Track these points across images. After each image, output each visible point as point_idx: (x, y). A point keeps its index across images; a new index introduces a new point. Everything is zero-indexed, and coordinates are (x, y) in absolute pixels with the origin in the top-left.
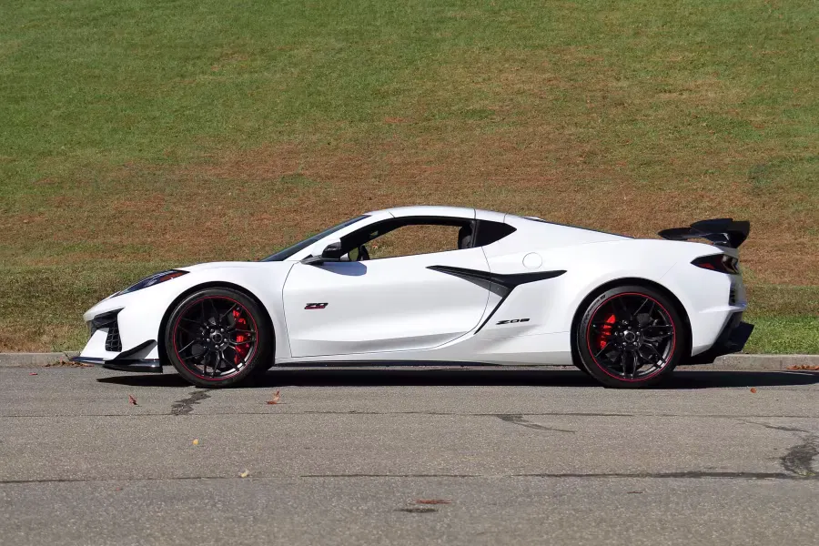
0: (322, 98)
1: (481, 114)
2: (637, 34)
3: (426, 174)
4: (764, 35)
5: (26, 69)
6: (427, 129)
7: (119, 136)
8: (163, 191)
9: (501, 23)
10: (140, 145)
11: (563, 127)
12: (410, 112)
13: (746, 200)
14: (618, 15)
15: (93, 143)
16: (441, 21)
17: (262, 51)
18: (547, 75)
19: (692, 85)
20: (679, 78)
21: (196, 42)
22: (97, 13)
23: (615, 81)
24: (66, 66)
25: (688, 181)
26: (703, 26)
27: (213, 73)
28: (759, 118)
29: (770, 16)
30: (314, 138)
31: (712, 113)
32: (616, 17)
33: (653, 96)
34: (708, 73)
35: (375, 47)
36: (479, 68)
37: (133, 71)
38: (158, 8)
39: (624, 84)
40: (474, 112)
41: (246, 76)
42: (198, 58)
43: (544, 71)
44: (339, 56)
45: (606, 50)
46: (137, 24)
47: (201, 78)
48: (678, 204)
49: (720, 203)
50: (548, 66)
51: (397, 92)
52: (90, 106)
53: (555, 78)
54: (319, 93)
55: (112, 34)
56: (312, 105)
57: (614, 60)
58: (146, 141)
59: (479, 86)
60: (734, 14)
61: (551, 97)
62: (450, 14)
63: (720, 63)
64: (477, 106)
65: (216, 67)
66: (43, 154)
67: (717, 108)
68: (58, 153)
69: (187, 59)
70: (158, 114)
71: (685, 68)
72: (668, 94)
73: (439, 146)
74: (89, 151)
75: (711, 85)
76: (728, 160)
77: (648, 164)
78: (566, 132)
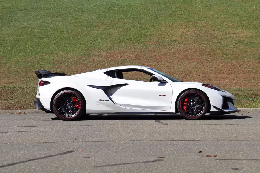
0: (129, 37)
1: (176, 41)
2: (218, 18)
3: (162, 58)
4: (255, 18)
5: (42, 30)
6: (160, 46)
7: (72, 49)
8: (87, 64)
9: (178, 15)
10: (79, 51)
11: (200, 45)
12: (155, 41)
13: (257, 65)
14: (211, 12)
15: (65, 50)
16: (160, 14)
17: (110, 24)
18: (193, 30)
19: (236, 32)
20: (232, 30)
21: (90, 21)
22: (60, 14)
23: (213, 31)
24: (54, 29)
25: (239, 59)
26: (237, 15)
27: (96, 30)
28: (257, 41)
29: (256, 12)
30: (128, 49)
31: (243, 40)
32: (211, 13)
33: (225, 35)
34: (240, 29)
35: (142, 22)
36: (173, 28)
37: (73, 30)
38: (77, 12)
39: (216, 32)
40: (173, 41)
41: (106, 31)
42: (91, 26)
43: (192, 29)
44: (132, 25)
45: (210, 22)
46: (72, 16)
47: (93, 32)
48: (237, 66)
49: (249, 66)
50: (193, 27)
51: (150, 35)
52: (62, 40)
53: (196, 31)
54: (127, 36)
55: (66, 20)
56: (126, 39)
57: (212, 25)
58: (80, 50)
59: (174, 33)
60: (245, 11)
61: (195, 36)
62: (163, 12)
63: (244, 26)
64: (174, 39)
65: (97, 28)
66: (51, 54)
67: (244, 38)
68: (56, 54)
69: (88, 26)
70: (82, 42)
71: (233, 27)
72: (229, 35)
73: (165, 50)
74: (64, 53)
75: (241, 32)
76: (250, 54)
77: (227, 55)
78: (201, 46)
